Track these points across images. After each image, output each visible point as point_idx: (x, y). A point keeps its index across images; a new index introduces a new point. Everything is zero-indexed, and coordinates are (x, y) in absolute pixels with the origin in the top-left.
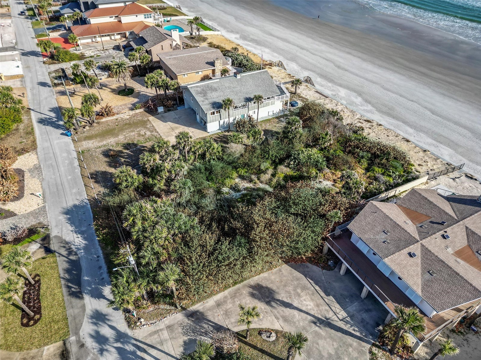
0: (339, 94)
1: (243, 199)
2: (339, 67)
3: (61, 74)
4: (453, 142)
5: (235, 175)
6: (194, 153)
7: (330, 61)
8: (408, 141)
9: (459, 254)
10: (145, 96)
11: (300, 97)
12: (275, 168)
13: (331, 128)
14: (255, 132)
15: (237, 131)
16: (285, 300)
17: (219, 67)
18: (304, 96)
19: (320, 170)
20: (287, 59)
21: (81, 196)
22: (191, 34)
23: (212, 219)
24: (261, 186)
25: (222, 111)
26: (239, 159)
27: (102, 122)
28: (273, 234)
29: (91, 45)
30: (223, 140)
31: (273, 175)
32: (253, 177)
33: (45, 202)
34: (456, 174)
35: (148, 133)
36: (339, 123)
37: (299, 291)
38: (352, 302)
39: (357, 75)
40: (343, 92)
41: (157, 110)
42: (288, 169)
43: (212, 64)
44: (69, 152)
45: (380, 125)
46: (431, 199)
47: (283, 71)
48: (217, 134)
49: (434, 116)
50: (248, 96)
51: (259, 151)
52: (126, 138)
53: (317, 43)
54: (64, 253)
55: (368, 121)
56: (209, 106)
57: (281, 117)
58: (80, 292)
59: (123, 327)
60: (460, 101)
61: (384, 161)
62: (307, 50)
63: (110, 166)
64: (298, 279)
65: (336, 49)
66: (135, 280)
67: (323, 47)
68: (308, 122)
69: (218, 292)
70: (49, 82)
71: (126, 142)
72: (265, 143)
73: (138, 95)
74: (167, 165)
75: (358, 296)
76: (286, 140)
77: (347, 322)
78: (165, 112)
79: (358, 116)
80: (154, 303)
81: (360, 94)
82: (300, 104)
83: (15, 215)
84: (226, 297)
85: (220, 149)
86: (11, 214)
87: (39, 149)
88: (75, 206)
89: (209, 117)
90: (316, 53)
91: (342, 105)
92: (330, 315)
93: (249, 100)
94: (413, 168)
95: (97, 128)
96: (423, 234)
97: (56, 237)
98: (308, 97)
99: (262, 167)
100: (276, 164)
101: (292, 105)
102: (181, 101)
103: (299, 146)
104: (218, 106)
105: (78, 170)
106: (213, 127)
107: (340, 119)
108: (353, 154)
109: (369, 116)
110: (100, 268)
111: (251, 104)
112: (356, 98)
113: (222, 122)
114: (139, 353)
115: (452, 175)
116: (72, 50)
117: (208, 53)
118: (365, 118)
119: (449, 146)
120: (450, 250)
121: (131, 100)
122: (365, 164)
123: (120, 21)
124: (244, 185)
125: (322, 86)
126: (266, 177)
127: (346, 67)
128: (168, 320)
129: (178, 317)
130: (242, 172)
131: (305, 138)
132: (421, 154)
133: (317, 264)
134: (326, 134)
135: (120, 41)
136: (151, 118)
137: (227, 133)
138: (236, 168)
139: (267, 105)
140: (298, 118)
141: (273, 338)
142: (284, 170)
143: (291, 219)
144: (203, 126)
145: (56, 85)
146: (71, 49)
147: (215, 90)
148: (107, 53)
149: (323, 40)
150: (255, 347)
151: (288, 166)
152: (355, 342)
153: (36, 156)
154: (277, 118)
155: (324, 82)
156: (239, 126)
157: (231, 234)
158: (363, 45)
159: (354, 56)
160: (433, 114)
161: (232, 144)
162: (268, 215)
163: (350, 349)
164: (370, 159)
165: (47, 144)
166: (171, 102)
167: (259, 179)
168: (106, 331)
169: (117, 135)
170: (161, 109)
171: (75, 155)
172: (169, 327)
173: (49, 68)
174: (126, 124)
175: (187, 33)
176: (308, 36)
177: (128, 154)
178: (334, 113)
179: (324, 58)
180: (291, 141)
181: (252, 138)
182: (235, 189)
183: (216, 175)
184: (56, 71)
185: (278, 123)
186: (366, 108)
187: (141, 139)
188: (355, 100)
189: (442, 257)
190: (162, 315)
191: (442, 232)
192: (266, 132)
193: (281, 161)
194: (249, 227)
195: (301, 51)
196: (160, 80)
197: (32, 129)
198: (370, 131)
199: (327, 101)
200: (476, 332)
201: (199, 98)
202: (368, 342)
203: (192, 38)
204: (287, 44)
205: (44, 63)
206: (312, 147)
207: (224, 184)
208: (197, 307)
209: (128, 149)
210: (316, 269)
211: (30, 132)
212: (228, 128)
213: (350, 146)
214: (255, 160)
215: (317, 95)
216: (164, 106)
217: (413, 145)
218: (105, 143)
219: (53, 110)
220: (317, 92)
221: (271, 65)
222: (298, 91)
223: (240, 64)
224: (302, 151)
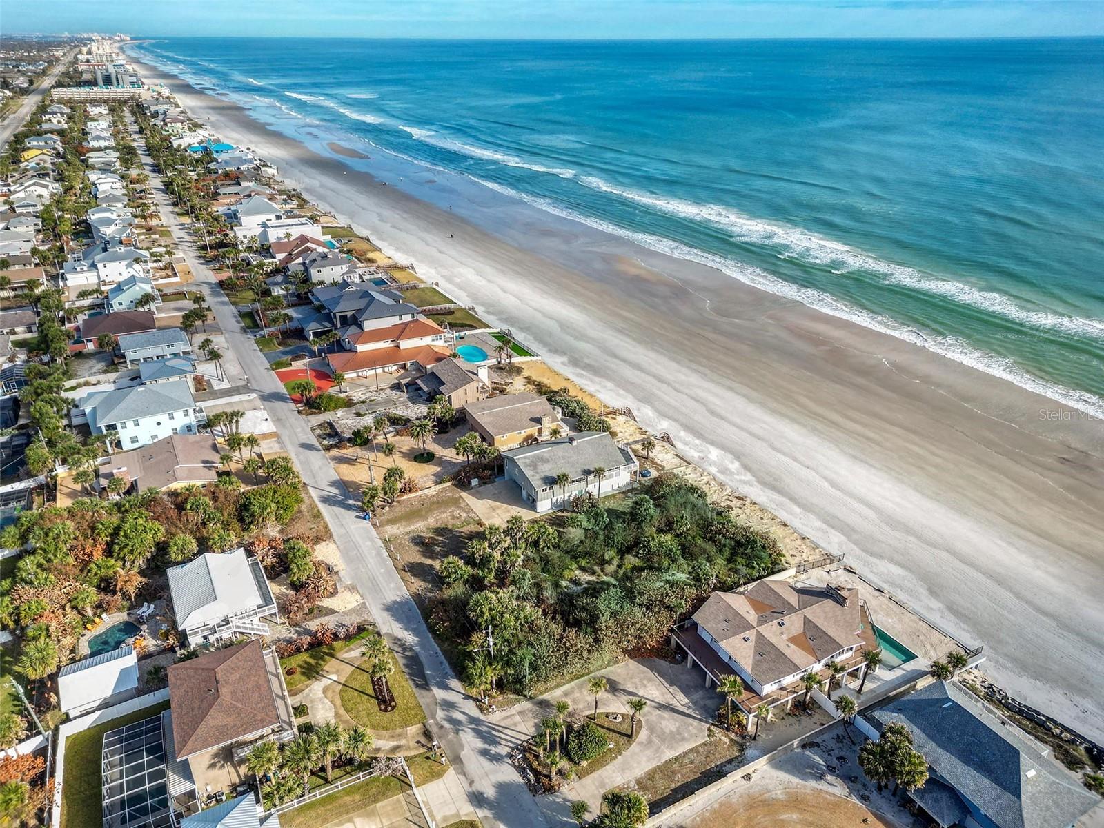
0: (709, 456)
1: (585, 591)
2: (713, 413)
3: (328, 431)
4: (849, 526)
5: (574, 566)
6: (527, 540)
7: (702, 403)
8: (785, 525)
9: (793, 640)
10: (450, 463)
11: (653, 463)
12: (622, 558)
13: (689, 508)
14: (597, 514)
15: (574, 511)
16: (631, 690)
17: (548, 425)
18: (659, 462)
19: (674, 560)
20: (639, 400)
21: (401, 591)
22: (499, 363)
23: (555, 612)
24: (606, 579)
25: (556, 487)
26: (578, 546)
27: (403, 501)
28: (618, 622)
29: (358, 382)
30: (558, 522)
31: (620, 566)
32: (596, 568)
33: (363, 598)
34: (834, 566)
35: (464, 515)
36: (700, 502)
37: (645, 682)
38: (697, 692)
39: (738, 427)
40: (714, 454)
41: (470, 483)
42: (637, 560)
43: (538, 421)
44: (372, 540)
45: (755, 504)
46: (777, 590)
47: (632, 422)
48: (549, 515)
49: (833, 490)
50: (586, 468)
51: (601, 538)
52: (437, 521)
53: (684, 370)
54: (399, 649)
55: (740, 498)
56: (540, 482)
57: (628, 491)
58: (427, 684)
59: (475, 712)
60: (874, 467)
61: (749, 550)
62: (669, 384)
63: (425, 556)
64: (644, 672)
65: (712, 381)
66: (490, 664)
67: (694, 379)
68: (660, 501)
69: (564, 684)
70: (317, 445)
71: (438, 526)
72: (609, 527)
73: (441, 462)
74: (497, 556)
75: (703, 686)
76: (633, 524)
77: (689, 708)
78: (480, 485)
79: (728, 491)
80: (502, 692)
81: (737, 456)
82: (654, 473)
83: (336, 612)
84: (573, 688)
85: (556, 534)
86: (331, 612)
87: (335, 537)
88: (395, 602)
89: (541, 494)
90: (681, 388)
91: (709, 474)
92: (674, 702)
93: (587, 472)
94: (783, 559)
95: (398, 510)
96: (761, 621)
97: (387, 634)
98: (664, 464)
99: (606, 557)
100: (622, 553)
101: (643, 476)
102: (501, 470)
103: (650, 530)
104: (551, 482)
105: (389, 561)
106: (544, 506)
107: (703, 496)
108: (715, 542)
109: (744, 490)
110: (441, 663)
111: (591, 478)
112: (732, 463)
113: (554, 500)
114: (494, 732)
115: (827, 568)
116: (334, 391)
117: (531, 405)
118: (737, 495)
119: (842, 531)
120: (785, 637)
121: (432, 469)
122: (727, 553)
123: (398, 347)
124: (586, 577)
125: (686, 444)
126: (611, 568)
127: (723, 413)
128: (518, 707)
129: (526, 705)
130: (583, 563)
131: (657, 522)
132: (799, 542)
133: (664, 658)
134: (682, 517)
135: (397, 375)
136: (464, 494)
137: (560, 514)
138: (575, 558)
139: (611, 476)
140: (648, 497)
141: (620, 719)
142: (631, 560)
143: (636, 609)
144: (531, 503)
145: (328, 448)
146: (331, 390)
147: (547, 461)
148: (384, 396)
149: (693, 366)
150: (603, 727)
151: (636, 556)
152: (695, 723)
153: (334, 546)
154: (624, 493)
155: (689, 438)
156: (576, 505)
157: (577, 624)
158: (753, 374)
159: (737, 393)
160: (832, 487)
161: (570, 528)
162: (613, 605)
163: (691, 728)
164: (733, 548)
165: (342, 531)
166: (487, 473)
167: (602, 571)
168: (457, 715)
169: (425, 518)
170: (475, 482)
171: (380, 543)
172: (521, 713)
173: (309, 421)
174: (433, 503)
175: (494, 362)
176: (671, 359)
177: (443, 542)
178: (693, 489)
179: (692, 398)
180: (639, 526)
181: (593, 521)
182: (575, 582)
183: (553, 566)
184: (320, 426)
185: (624, 499)
186: (743, 478)
187: (457, 522)
188: (730, 466)
189: (773, 641)
190: (512, 703)
191: (778, 620)
192: (609, 511)
193: (629, 550)
194: (594, 618)
195: (659, 384)
196: (475, 446)
197: (318, 511)
198: (740, 512)
199: (690, 468)
200: (810, 715)
201: (528, 472)
202: (707, 723)
203: (501, 368)
204: (638, 373)
205: (299, 412)
206: (665, 532)
207: (562, 577)
208: (546, 696)
209: (443, 536)
210: (664, 664)
211: (318, 516)
212: (562, 507)
213: (711, 531)
214: (597, 548)
215: (677, 460)
216: (479, 477)
217: (792, 531)
218: (413, 527)
219: (334, 484)
220: (677, 455)
221: (614, 413)
222: (651, 455)
223: (572, 413)
224: (653, 538)
